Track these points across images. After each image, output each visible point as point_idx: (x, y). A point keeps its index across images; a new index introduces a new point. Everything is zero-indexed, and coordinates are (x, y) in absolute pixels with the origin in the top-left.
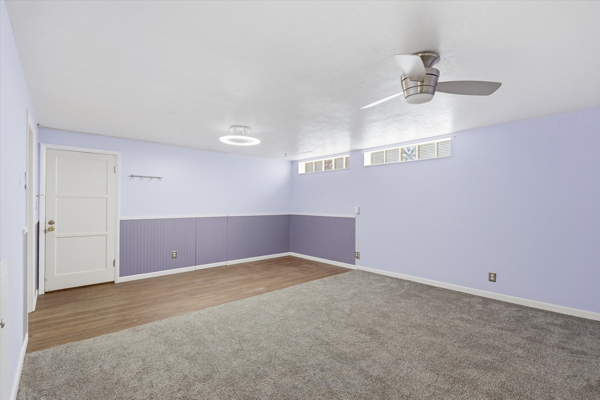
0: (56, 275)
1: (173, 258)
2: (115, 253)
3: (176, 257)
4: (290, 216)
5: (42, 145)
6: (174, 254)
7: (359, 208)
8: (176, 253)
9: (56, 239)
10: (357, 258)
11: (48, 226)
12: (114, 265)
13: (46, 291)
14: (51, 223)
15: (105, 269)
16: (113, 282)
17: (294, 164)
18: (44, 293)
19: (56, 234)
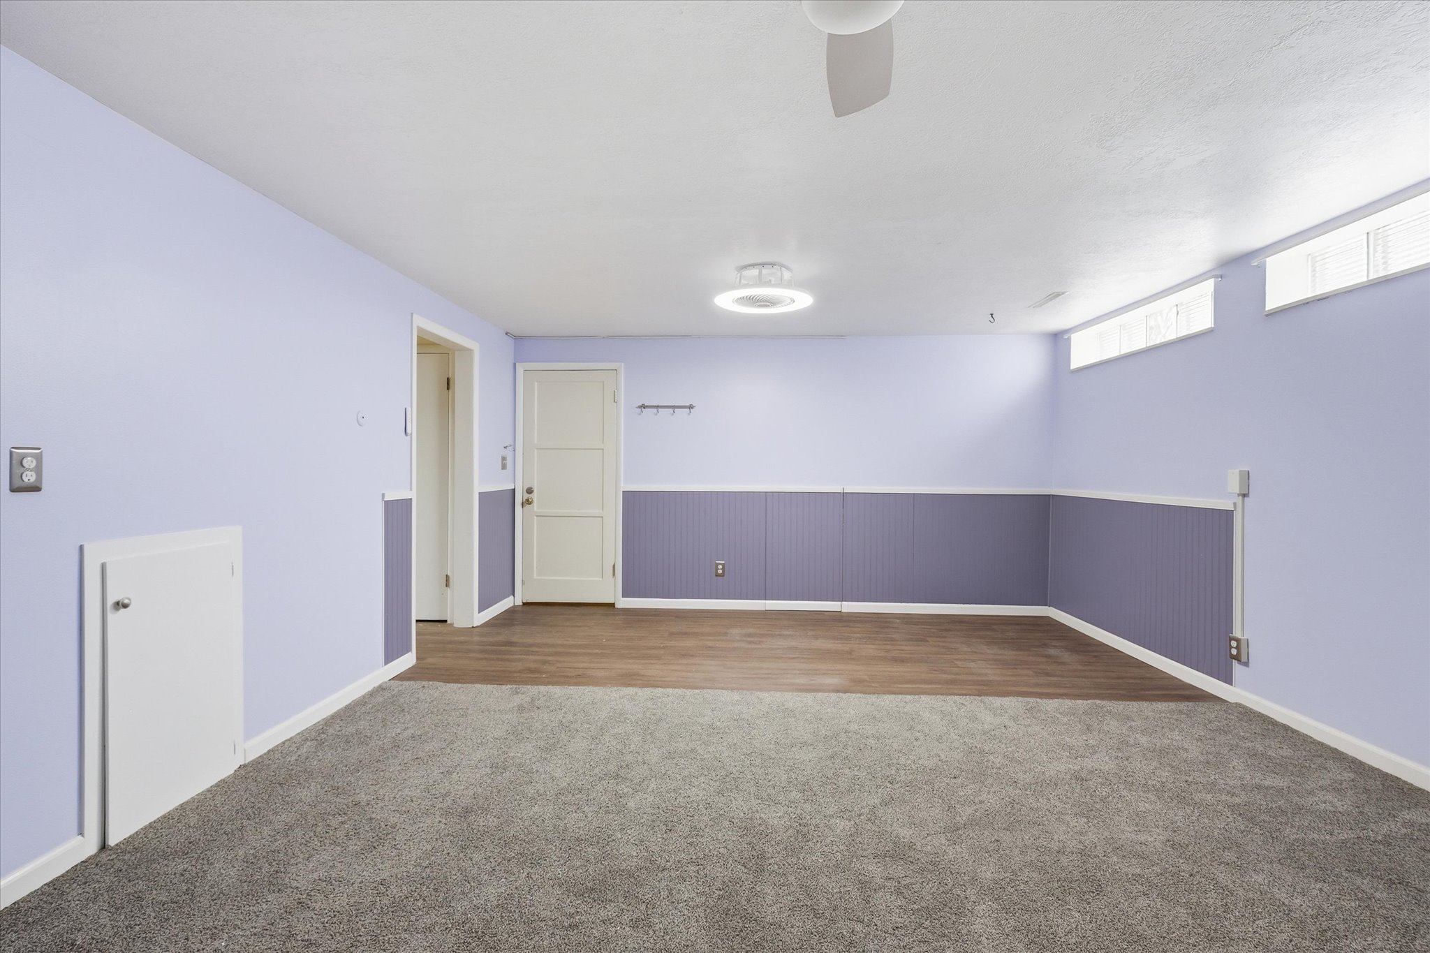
0: (535, 576)
1: (717, 575)
2: (614, 553)
3: (722, 575)
4: (1047, 498)
5: (517, 364)
6: (720, 567)
7: (1246, 477)
8: (723, 565)
9: (535, 517)
10: (1237, 658)
11: (526, 496)
12: (614, 575)
13: (524, 601)
14: (530, 491)
15: (601, 579)
16: (613, 605)
17: (1058, 341)
18: (521, 604)
19: (535, 510)
